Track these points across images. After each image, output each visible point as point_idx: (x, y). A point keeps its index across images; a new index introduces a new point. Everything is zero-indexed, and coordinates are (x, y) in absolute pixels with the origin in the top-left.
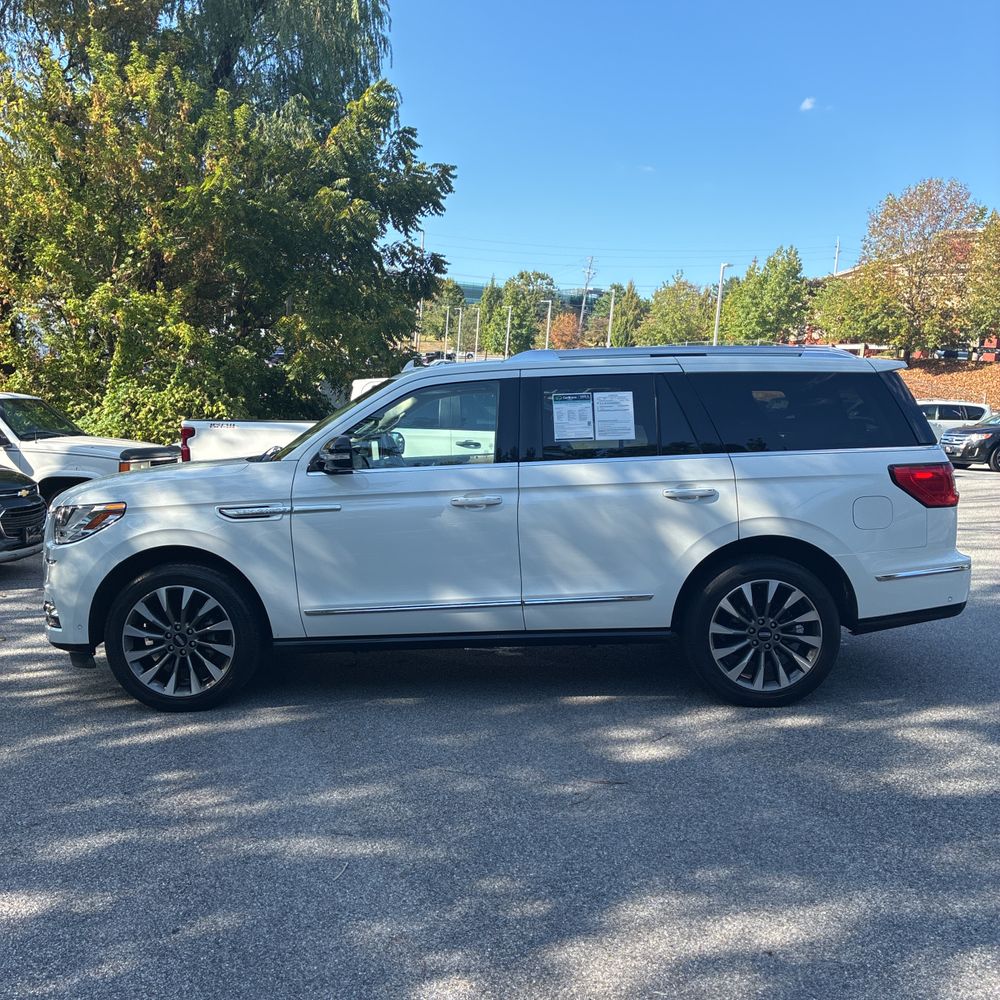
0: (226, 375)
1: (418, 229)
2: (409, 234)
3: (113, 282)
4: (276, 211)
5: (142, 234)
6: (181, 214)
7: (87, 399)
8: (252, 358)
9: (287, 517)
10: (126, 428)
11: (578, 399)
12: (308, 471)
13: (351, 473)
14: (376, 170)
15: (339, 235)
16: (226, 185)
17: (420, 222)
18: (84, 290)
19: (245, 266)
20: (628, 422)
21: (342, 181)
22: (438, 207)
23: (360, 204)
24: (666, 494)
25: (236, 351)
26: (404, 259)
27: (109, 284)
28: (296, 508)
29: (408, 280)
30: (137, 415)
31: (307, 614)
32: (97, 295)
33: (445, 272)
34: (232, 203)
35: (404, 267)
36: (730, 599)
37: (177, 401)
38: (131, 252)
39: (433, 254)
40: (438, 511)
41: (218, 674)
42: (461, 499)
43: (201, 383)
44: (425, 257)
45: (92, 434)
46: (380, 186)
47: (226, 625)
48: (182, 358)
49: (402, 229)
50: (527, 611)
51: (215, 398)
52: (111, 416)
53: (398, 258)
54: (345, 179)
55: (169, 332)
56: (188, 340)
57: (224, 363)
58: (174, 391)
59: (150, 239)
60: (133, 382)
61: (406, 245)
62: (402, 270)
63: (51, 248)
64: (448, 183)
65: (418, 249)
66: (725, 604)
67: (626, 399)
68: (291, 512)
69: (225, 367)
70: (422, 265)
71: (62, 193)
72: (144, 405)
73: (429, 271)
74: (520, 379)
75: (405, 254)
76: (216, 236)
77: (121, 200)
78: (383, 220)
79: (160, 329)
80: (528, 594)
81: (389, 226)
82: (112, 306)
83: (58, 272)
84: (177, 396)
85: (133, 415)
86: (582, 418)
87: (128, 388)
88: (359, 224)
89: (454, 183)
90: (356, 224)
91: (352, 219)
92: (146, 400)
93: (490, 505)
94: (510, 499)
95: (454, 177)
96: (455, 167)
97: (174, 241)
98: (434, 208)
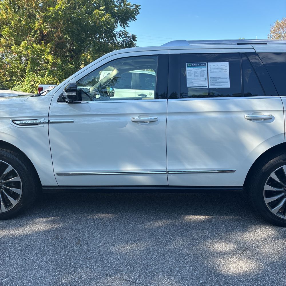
0: (65, 73)
1: (128, 26)
2: (125, 28)
3: (27, 41)
4: (80, 17)
5: (36, 25)
6: (48, 17)
7: (21, 80)
8: (73, 68)
9: (46, 125)
10: (32, 89)
11: (200, 66)
12: (58, 101)
13: (81, 103)
14: (114, 5)
15: (102, 26)
16: (63, 7)
17: (128, 24)
18: (18, 43)
19: (70, 36)
20: (226, 78)
21: (102, 8)
22: (134, 18)
23: (108, 16)
24: (246, 117)
25: (68, 65)
26: (123, 36)
27: (26, 42)
28: (51, 121)
29: (124, 43)
30: (36, 85)
31: (58, 174)
32: (22, 45)
33: (136, 41)
34: (65, 14)
35: (123, 39)
36: (276, 173)
37: (49, 81)
38: (33, 31)
39: (133, 35)
40: (124, 124)
41: (14, 203)
42: (136, 118)
43: (56, 75)
44: (130, 36)
45: (21, 91)
46: (115, 10)
47: (17, 179)
48: (49, 66)
49: (123, 26)
50: (170, 176)
51: (61, 80)
52: (27, 85)
53: (121, 36)
54: (103, 7)
55: (46, 58)
56: (51, 60)
57: (64, 69)
58: (48, 78)
59: (39, 26)
60: (34, 74)
61: (124, 31)
62: (122, 40)
63: (7, 29)
64: (138, 11)
65: (128, 33)
66: (273, 175)
67: (225, 66)
68: (49, 123)
69: (64, 70)
70: (129, 38)
71: (10, 11)
72: (38, 82)
73: (131, 40)
74: (169, 55)
75: (124, 34)
76: (60, 25)
77: (30, 13)
78: (116, 22)
79: (43, 57)
80: (170, 168)
81: (119, 25)
82: (27, 48)
83: (9, 37)
84: (48, 79)
85: (34, 85)
86: (202, 76)
87: (32, 76)
88: (108, 22)
89: (140, 11)
90: (107, 22)
92: (38, 80)
93: (152, 122)
94: (162, 118)
95: (139, 9)
96: (140, 5)
97: (47, 27)
98: (133, 19)
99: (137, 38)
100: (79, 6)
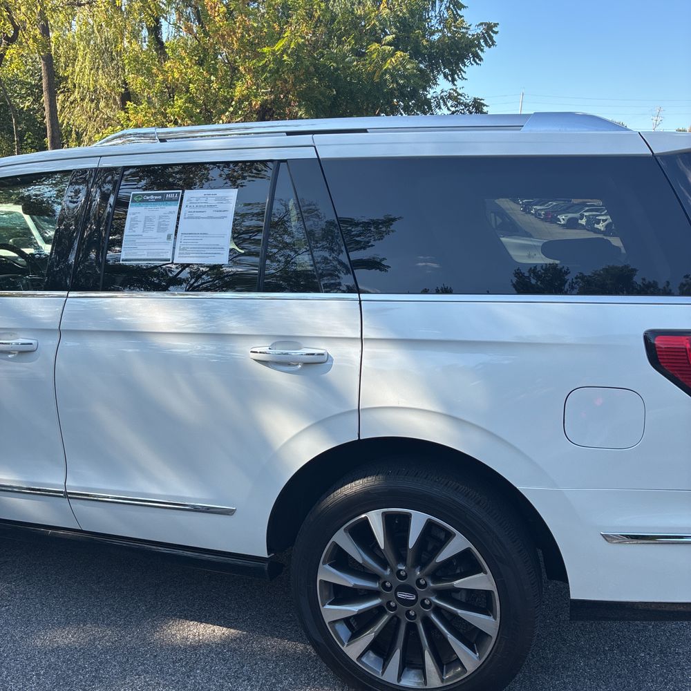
1: (463, 78)
2: (455, 82)
5: (238, 88)
15: (385, 83)
16: (293, 45)
17: (465, 72)
20: (223, 237)
21: (390, 38)
22: (476, 56)
23: (401, 56)
26: (450, 103)
34: (299, 58)
35: (449, 110)
38: (234, 103)
39: (475, 99)
44: (468, 101)
46: (424, 41)
49: (450, 79)
53: (444, 103)
54: (392, 36)
59: (245, 91)
61: (452, 91)
63: (180, 102)
64: (491, 38)
65: (462, 95)
70: (465, 108)
71: (191, 61)
75: (450, 99)
88: (400, 72)
89: (495, 37)
91: (394, 68)
93: (23, 352)
95: (496, 33)
96: (498, 24)
97: (263, 92)
98: (474, 60)
99: (487, 106)
100: (339, 38)
